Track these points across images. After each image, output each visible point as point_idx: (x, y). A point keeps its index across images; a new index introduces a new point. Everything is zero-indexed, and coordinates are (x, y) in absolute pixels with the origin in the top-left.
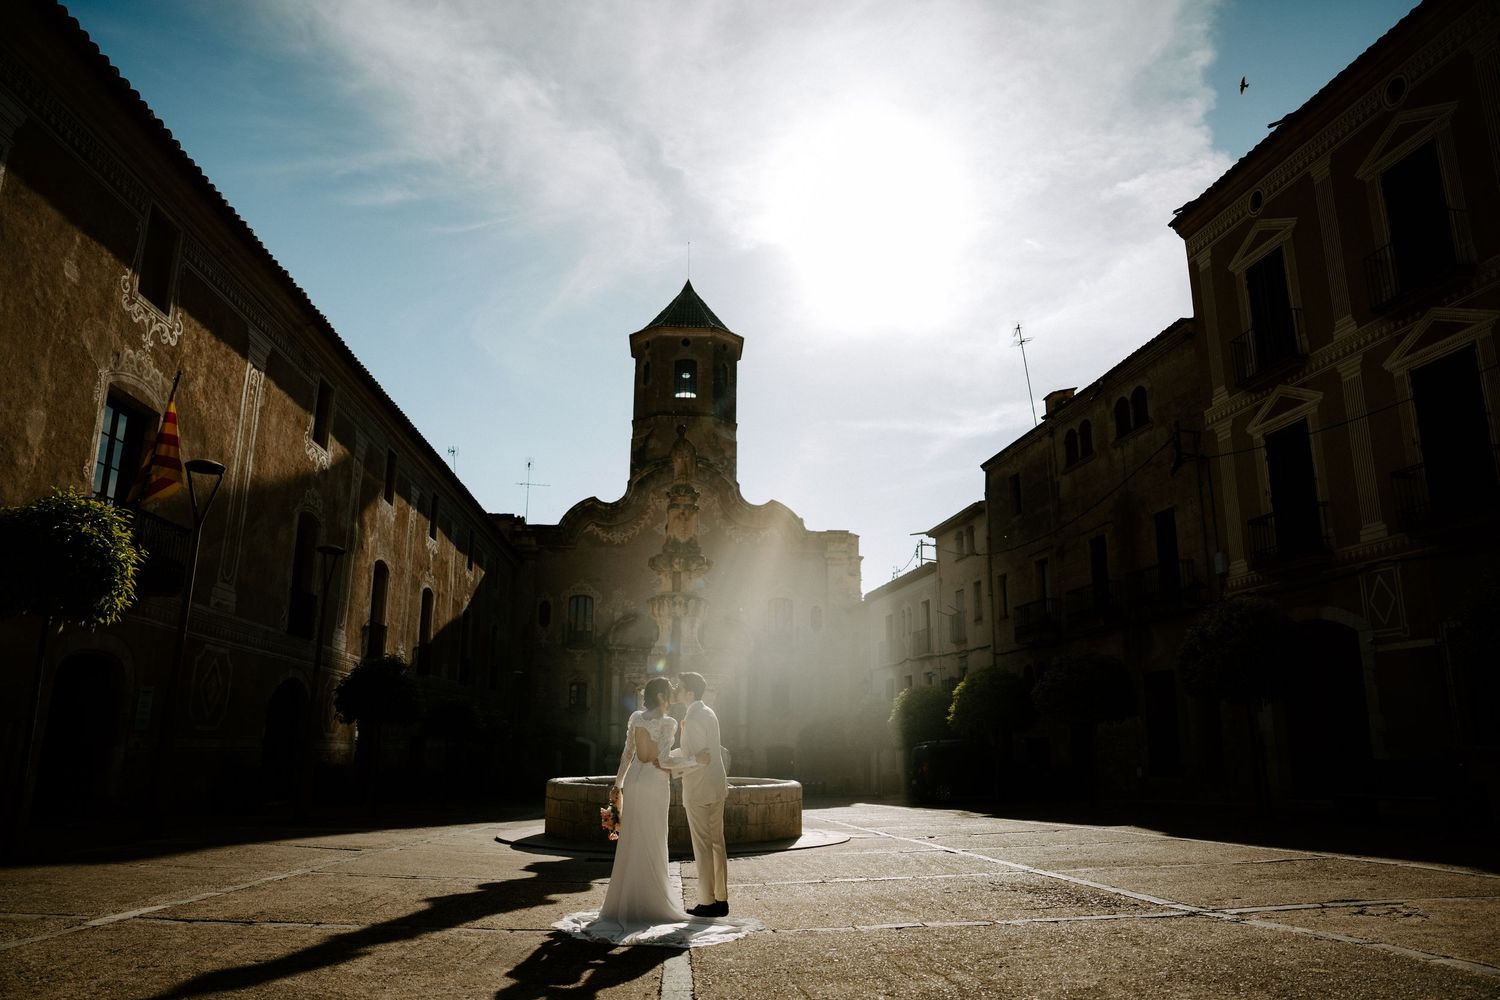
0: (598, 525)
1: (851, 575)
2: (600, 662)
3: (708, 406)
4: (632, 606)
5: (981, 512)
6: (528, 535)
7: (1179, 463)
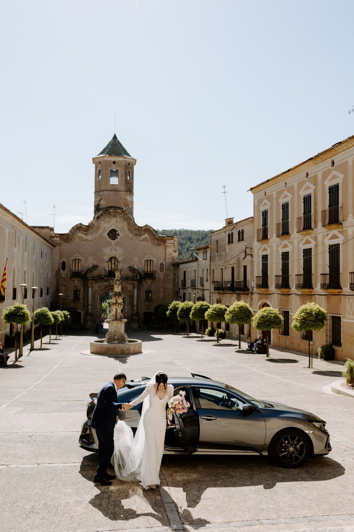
0: (82, 233)
1: (175, 252)
2: (84, 283)
3: (123, 188)
4: (95, 263)
5: (209, 247)
6: (57, 237)
7: (246, 257)
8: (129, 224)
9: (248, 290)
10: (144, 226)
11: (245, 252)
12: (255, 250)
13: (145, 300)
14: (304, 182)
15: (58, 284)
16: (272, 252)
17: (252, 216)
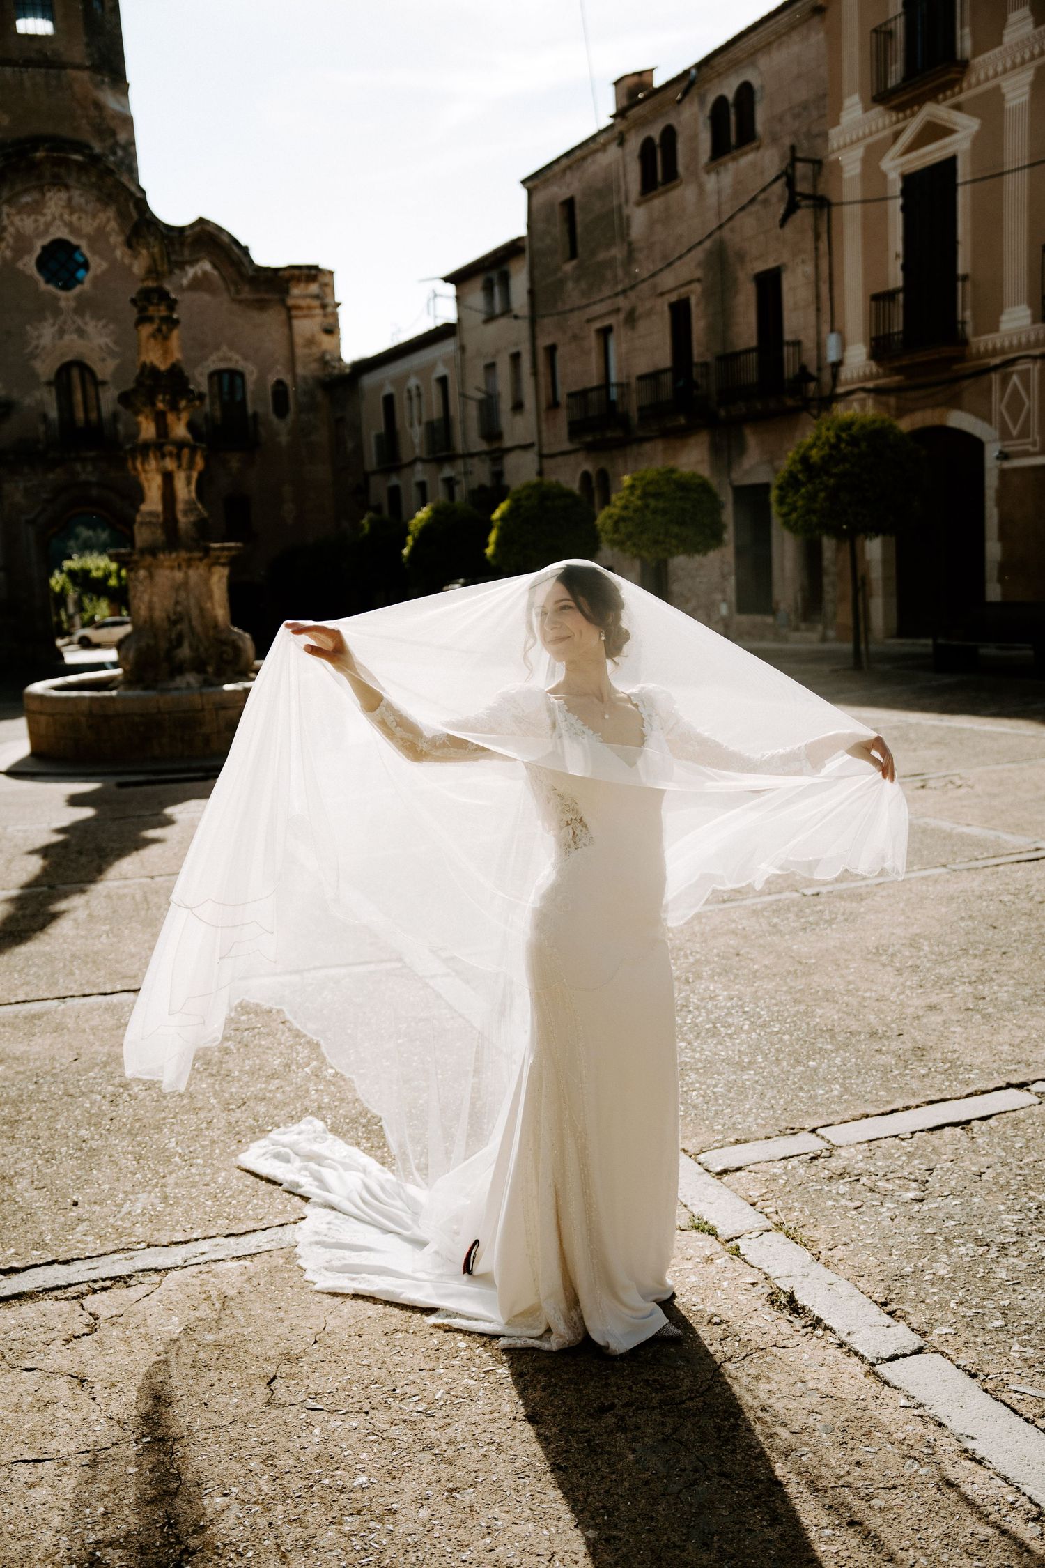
1: (326, 331)
3: (78, 52)
5: (520, 251)
7: (792, 208)
9: (797, 385)
10: (192, 226)
11: (789, 183)
12: (851, 160)
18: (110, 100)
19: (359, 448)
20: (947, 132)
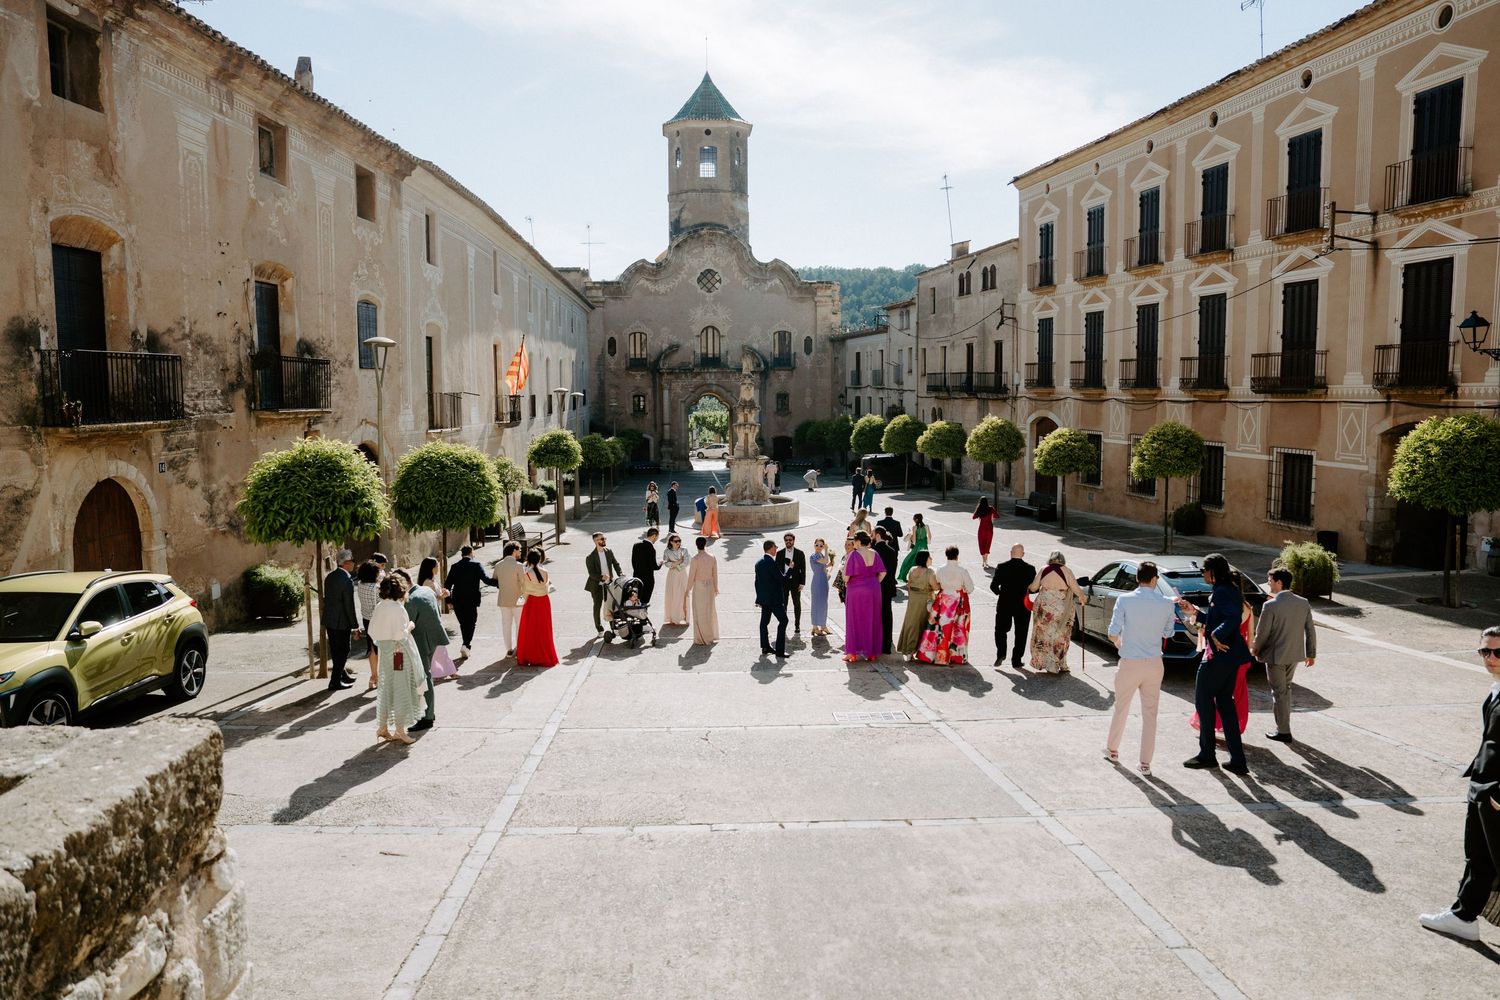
0: (647, 280)
1: (834, 314)
2: (654, 379)
3: (726, 184)
4: (675, 340)
5: (914, 304)
6: (596, 288)
7: (1002, 323)
8: (740, 258)
9: (1005, 389)
10: (772, 263)
11: (1002, 313)
12: (1023, 308)
13: (775, 413)
14: (1142, 162)
15: (602, 383)
16: (1062, 313)
17: (1017, 236)
18: (738, 205)
19: (844, 374)
20: (1051, 308)
